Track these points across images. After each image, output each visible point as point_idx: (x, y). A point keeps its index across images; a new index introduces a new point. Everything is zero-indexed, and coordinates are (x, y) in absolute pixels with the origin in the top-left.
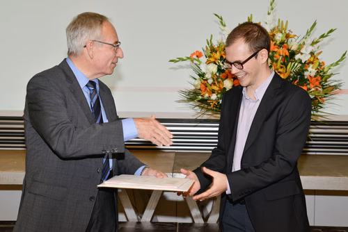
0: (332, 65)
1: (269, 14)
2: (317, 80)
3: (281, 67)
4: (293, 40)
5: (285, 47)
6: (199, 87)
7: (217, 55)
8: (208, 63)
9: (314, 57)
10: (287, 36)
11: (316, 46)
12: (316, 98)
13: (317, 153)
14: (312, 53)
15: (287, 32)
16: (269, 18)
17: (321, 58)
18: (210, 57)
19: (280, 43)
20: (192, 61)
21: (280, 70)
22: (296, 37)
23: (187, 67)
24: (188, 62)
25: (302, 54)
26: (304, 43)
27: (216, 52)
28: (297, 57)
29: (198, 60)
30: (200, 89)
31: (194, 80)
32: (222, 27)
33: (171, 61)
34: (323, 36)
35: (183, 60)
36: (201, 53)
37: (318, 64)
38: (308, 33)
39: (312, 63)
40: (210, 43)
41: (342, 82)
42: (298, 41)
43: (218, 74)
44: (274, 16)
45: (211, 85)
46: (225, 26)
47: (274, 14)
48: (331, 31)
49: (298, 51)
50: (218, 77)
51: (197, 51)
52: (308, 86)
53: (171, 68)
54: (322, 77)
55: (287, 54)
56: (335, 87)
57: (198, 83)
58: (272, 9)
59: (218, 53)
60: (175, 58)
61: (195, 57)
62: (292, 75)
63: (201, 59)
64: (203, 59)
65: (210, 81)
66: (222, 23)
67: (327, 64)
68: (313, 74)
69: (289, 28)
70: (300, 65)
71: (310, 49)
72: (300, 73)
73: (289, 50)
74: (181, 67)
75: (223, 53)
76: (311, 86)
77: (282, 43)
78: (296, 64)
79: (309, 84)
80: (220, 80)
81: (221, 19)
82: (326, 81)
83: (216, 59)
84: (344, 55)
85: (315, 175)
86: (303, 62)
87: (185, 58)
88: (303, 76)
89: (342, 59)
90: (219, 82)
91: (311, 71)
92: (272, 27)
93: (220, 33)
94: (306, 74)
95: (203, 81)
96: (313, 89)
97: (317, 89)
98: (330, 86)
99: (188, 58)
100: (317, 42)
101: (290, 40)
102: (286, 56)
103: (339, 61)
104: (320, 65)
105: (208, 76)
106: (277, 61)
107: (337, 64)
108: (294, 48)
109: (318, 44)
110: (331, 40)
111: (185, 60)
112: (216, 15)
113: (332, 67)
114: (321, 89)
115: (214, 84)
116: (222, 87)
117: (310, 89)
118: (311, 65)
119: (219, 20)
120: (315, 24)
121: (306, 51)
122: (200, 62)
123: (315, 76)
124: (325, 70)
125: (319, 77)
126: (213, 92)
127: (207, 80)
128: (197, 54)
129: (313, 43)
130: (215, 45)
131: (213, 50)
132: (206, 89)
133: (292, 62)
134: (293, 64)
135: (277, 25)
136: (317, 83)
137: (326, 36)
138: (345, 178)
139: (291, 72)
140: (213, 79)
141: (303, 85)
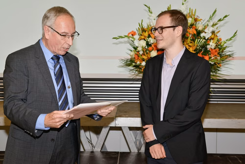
0: (227, 40)
1: (183, 4)
2: (216, 51)
3: (191, 43)
4: (200, 22)
5: (194, 28)
6: (134, 57)
7: (146, 34)
8: (140, 40)
9: (215, 35)
10: (196, 20)
11: (215, 27)
12: (215, 64)
14: (213, 32)
15: (196, 17)
16: (183, 7)
17: (220, 35)
18: (141, 35)
19: (190, 25)
20: (129, 38)
21: (190, 44)
22: (202, 21)
23: (125, 42)
24: (126, 39)
25: (205, 33)
26: (208, 25)
27: (145, 31)
28: (202, 35)
29: (133, 38)
30: (134, 58)
31: (130, 52)
32: (150, 14)
33: (114, 38)
34: (220, 20)
35: (122, 37)
36: (135, 32)
37: (217, 40)
38: (211, 18)
39: (213, 39)
40: (141, 25)
41: (235, 52)
42: (203, 24)
43: (146, 48)
44: (187, 6)
45: (142, 55)
46: (152, 13)
47: (187, 4)
48: (226, 16)
49: (203, 31)
50: (147, 50)
51: (132, 31)
52: (210, 56)
53: (114, 44)
54: (220, 49)
55: (195, 33)
56: (230, 56)
57: (133, 53)
58: (185, 1)
59: (147, 32)
60: (117, 37)
61: (130, 35)
62: (198, 48)
63: (135, 37)
64: (137, 37)
65: (141, 53)
66: (149, 11)
67: (223, 39)
68: (213, 47)
69: (197, 14)
70: (204, 40)
71: (211, 29)
72: (204, 46)
73: (196, 30)
74: (121, 43)
75: (150, 32)
76: (212, 55)
77: (192, 25)
78: (201, 40)
79: (210, 54)
80: (148, 51)
81: (149, 8)
82: (223, 52)
83: (145, 37)
84: (236, 33)
85: (215, 118)
86: (206, 39)
87: (123, 36)
88: (206, 48)
89: (234, 36)
90: (147, 53)
91: (212, 45)
92: (186, 13)
93: (149, 18)
94: (208, 47)
95: (136, 53)
96: (213, 58)
97: (216, 58)
98: (226, 55)
99: (126, 36)
100: (216, 24)
101: (198, 22)
103: (232, 37)
105: (139, 49)
106: (187, 38)
107: (231, 39)
108: (200, 28)
109: (217, 26)
111: (124, 38)
112: (145, 5)
113: (227, 42)
114: (219, 58)
115: (144, 54)
116: (149, 57)
117: (211, 58)
118: (212, 41)
119: (147, 9)
120: (215, 11)
121: (208, 30)
122: (135, 39)
123: (215, 49)
124: (222, 44)
125: (217, 49)
126: (143, 60)
127: (139, 52)
128: (133, 33)
129: (213, 25)
130: (145, 26)
131: (144, 30)
132: (138, 58)
133: (198, 38)
134: (199, 40)
135: (189, 12)
136: (216, 53)
137: (222, 20)
138: (236, 120)
139: (197, 46)
140: (143, 51)
141: (206, 55)
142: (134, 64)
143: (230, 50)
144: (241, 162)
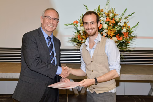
0: (133, 27)
1: (107, 5)
2: (127, 34)
3: (112, 28)
4: (117, 16)
5: (113, 19)
8: (81, 26)
9: (126, 24)
10: (115, 15)
11: (126, 19)
12: (126, 42)
13: (126, 64)
14: (125, 22)
15: (114, 13)
16: (107, 7)
17: (129, 24)
18: (82, 23)
20: (74, 25)
21: (111, 30)
22: (118, 15)
23: (72, 28)
24: (72, 26)
25: (120, 23)
26: (121, 18)
29: (77, 25)
30: (77, 37)
33: (65, 25)
34: (129, 15)
36: (78, 21)
37: (127, 27)
38: (123, 13)
39: (125, 27)
41: (137, 34)
42: (119, 17)
45: (82, 36)
47: (109, 5)
48: (133, 13)
49: (119, 22)
50: (85, 32)
51: (76, 21)
52: (123, 37)
53: (65, 28)
54: (129, 32)
56: (134, 37)
57: (76, 34)
58: (108, 3)
61: (75, 23)
63: (78, 24)
64: (79, 24)
66: (87, 9)
67: (131, 27)
68: (125, 32)
69: (115, 11)
70: (120, 27)
71: (124, 21)
72: (120, 31)
73: (115, 21)
74: (69, 28)
76: (124, 36)
77: (112, 18)
78: (118, 27)
79: (123, 36)
81: (87, 7)
82: (130, 34)
84: (138, 23)
85: (125, 74)
86: (121, 26)
87: (71, 24)
88: (121, 32)
89: (137, 25)
90: (85, 35)
91: (124, 30)
92: (108, 10)
94: (122, 31)
96: (125, 38)
97: (127, 38)
98: (132, 36)
99: (72, 24)
100: (127, 18)
101: (115, 16)
102: (114, 24)
103: (136, 26)
104: (128, 28)
105: (81, 32)
106: (110, 26)
107: (135, 27)
108: (117, 20)
110: (133, 17)
111: (71, 25)
112: (84, 5)
113: (133, 28)
114: (128, 38)
115: (83, 35)
117: (124, 38)
118: (124, 28)
119: (86, 7)
120: (126, 10)
121: (122, 21)
122: (78, 26)
123: (126, 32)
124: (130, 30)
125: (128, 33)
126: (83, 39)
127: (80, 33)
132: (80, 37)
133: (116, 26)
134: (117, 27)
135: (110, 10)
136: (127, 35)
137: (131, 15)
138: (138, 75)
139: (116, 31)
140: (83, 33)
141: (121, 36)
142: (78, 41)
143: (135, 33)
144: (140, 100)
